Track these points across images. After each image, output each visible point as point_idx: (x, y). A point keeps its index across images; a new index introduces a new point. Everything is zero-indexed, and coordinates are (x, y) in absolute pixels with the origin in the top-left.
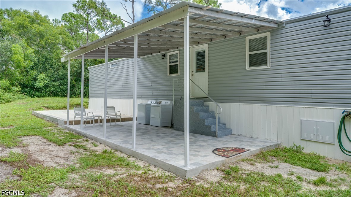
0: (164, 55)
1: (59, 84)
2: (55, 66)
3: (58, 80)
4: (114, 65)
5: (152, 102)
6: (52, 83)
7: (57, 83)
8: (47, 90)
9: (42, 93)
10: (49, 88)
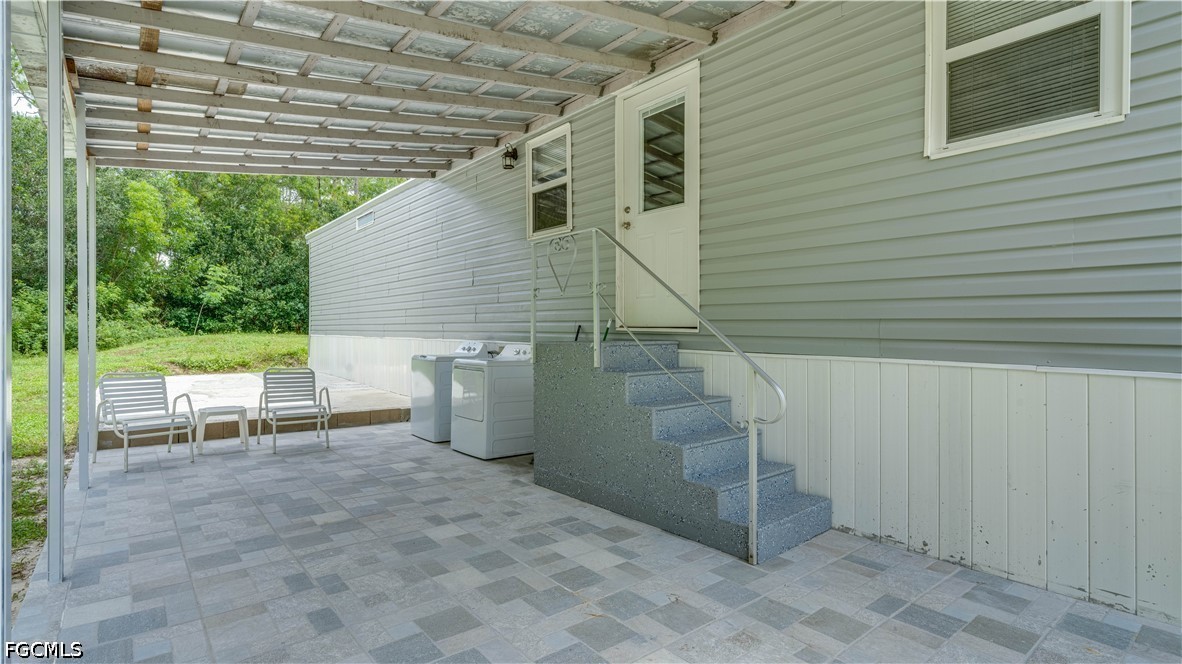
0: (513, 154)
1: (272, 296)
2: (260, 245)
3: (272, 285)
4: (366, 218)
5: (469, 349)
6: (253, 293)
7: (268, 293)
8: (239, 312)
9: (223, 321)
10: (245, 307)
